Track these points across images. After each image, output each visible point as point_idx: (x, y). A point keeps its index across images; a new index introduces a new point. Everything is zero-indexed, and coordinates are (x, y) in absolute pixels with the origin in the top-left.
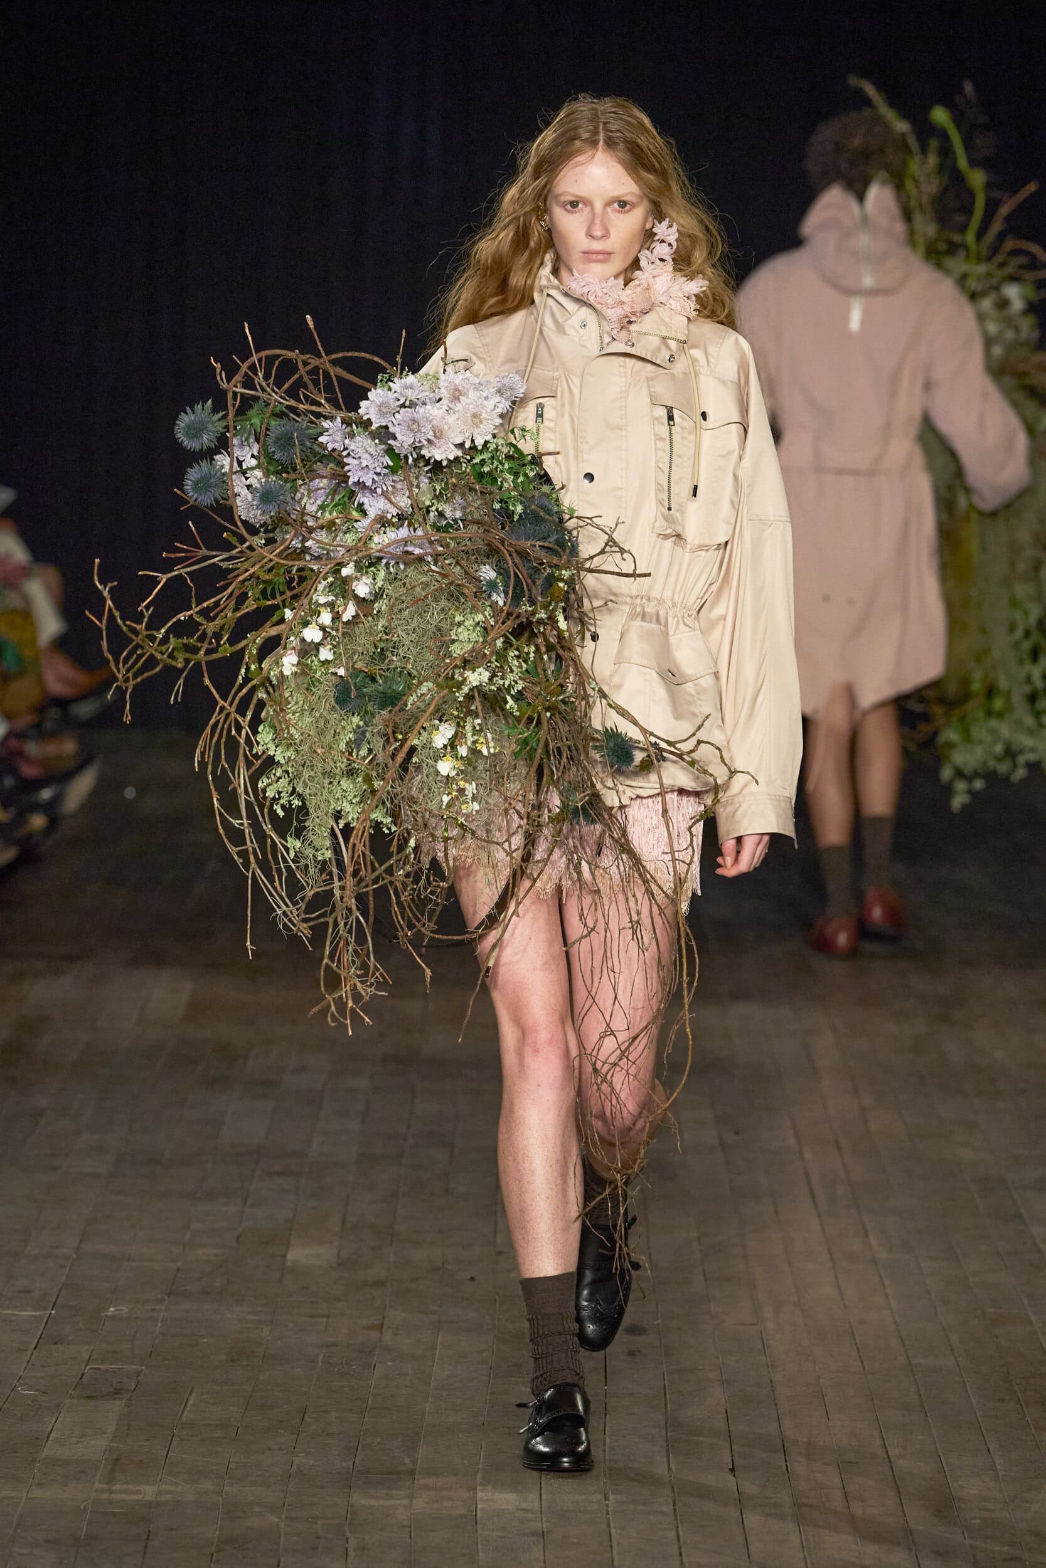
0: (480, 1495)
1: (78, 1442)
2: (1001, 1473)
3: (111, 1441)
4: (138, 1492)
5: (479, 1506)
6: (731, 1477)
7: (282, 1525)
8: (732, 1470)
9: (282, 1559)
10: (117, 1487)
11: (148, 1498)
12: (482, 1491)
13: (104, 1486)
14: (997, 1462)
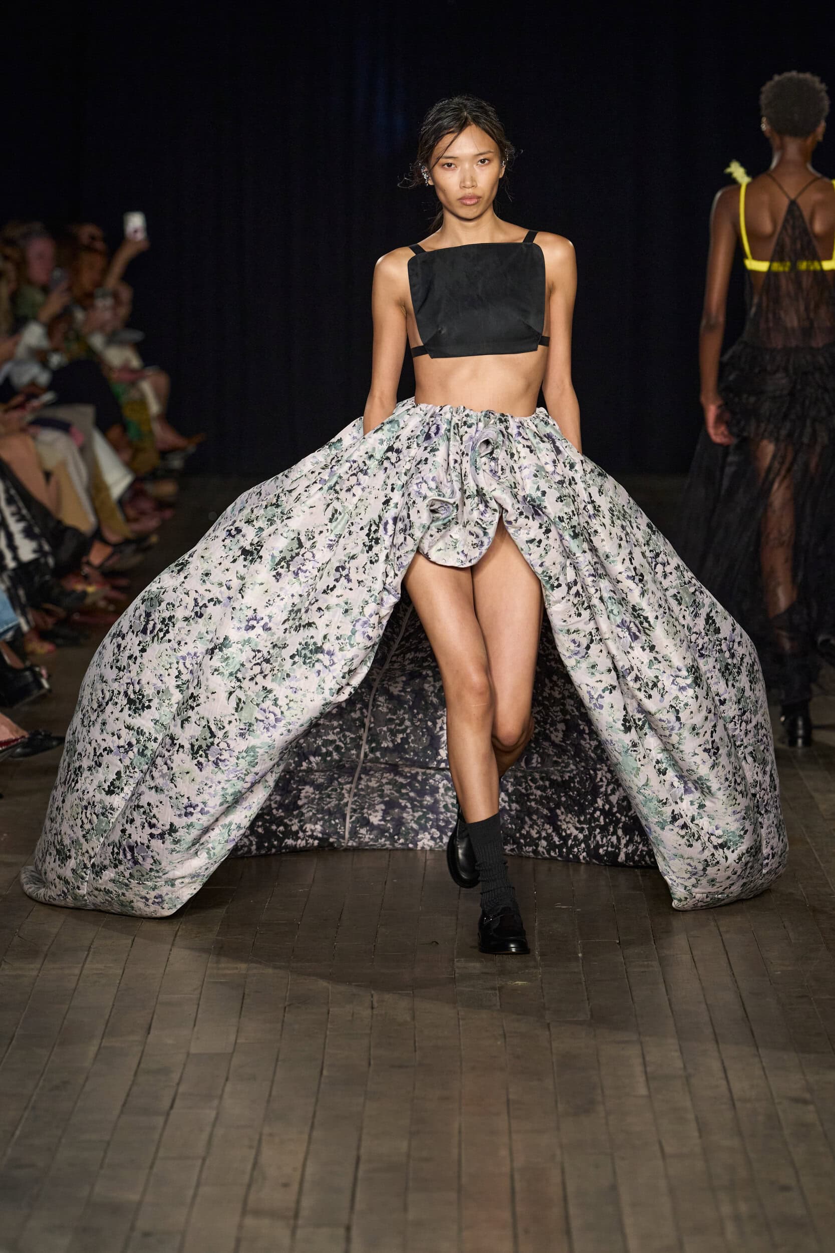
0: (457, 964)
1: (196, 937)
2: (793, 941)
3: (217, 936)
4: (237, 968)
5: (457, 971)
6: (619, 947)
7: (330, 988)
8: (619, 943)
9: (331, 1010)
10: (223, 965)
11: (244, 972)
12: (458, 961)
13: (215, 965)
14: (790, 934)
